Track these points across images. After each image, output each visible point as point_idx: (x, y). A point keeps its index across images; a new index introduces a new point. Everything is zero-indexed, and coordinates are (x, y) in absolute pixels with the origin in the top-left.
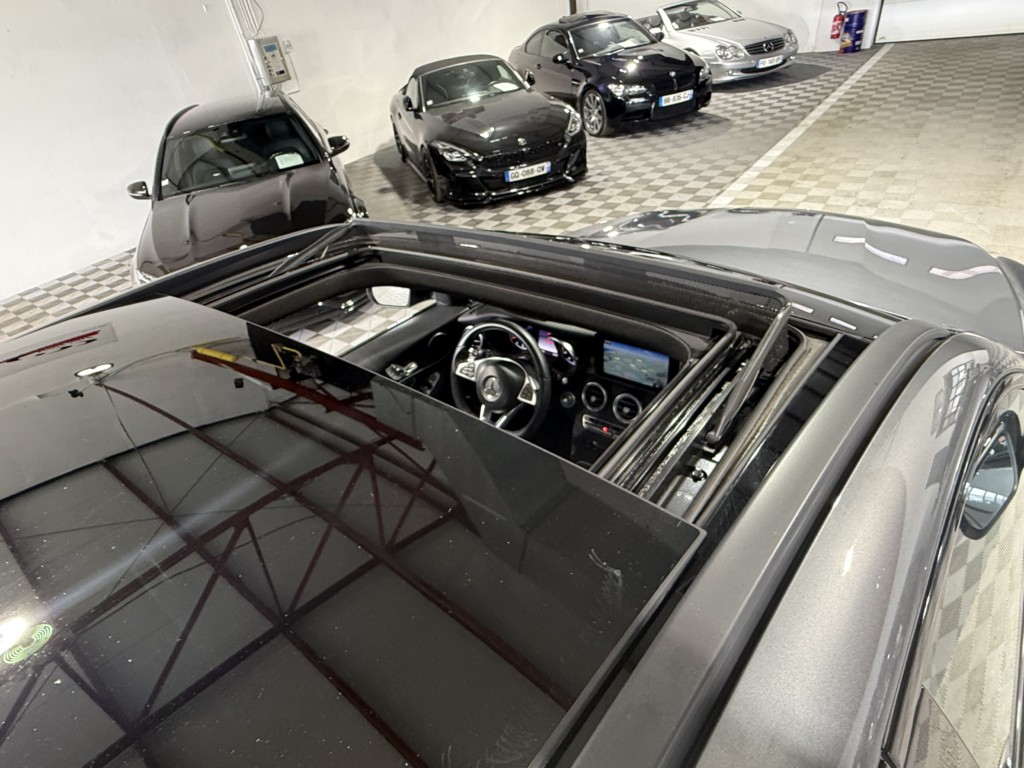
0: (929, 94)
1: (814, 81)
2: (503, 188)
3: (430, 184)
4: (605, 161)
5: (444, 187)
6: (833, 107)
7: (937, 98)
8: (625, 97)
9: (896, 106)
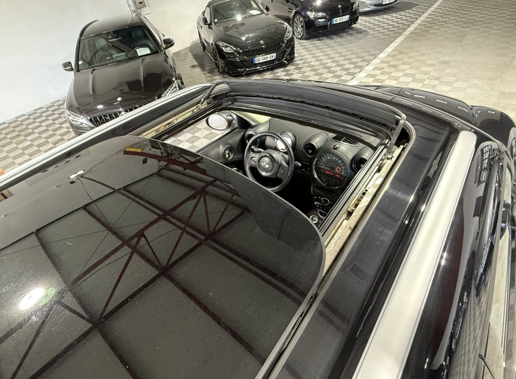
0: (469, 19)
1: (410, 11)
2: (252, 67)
3: (216, 64)
4: (304, 52)
5: (223, 65)
6: (419, 25)
7: (473, 21)
8: (315, 19)
9: (451, 25)
